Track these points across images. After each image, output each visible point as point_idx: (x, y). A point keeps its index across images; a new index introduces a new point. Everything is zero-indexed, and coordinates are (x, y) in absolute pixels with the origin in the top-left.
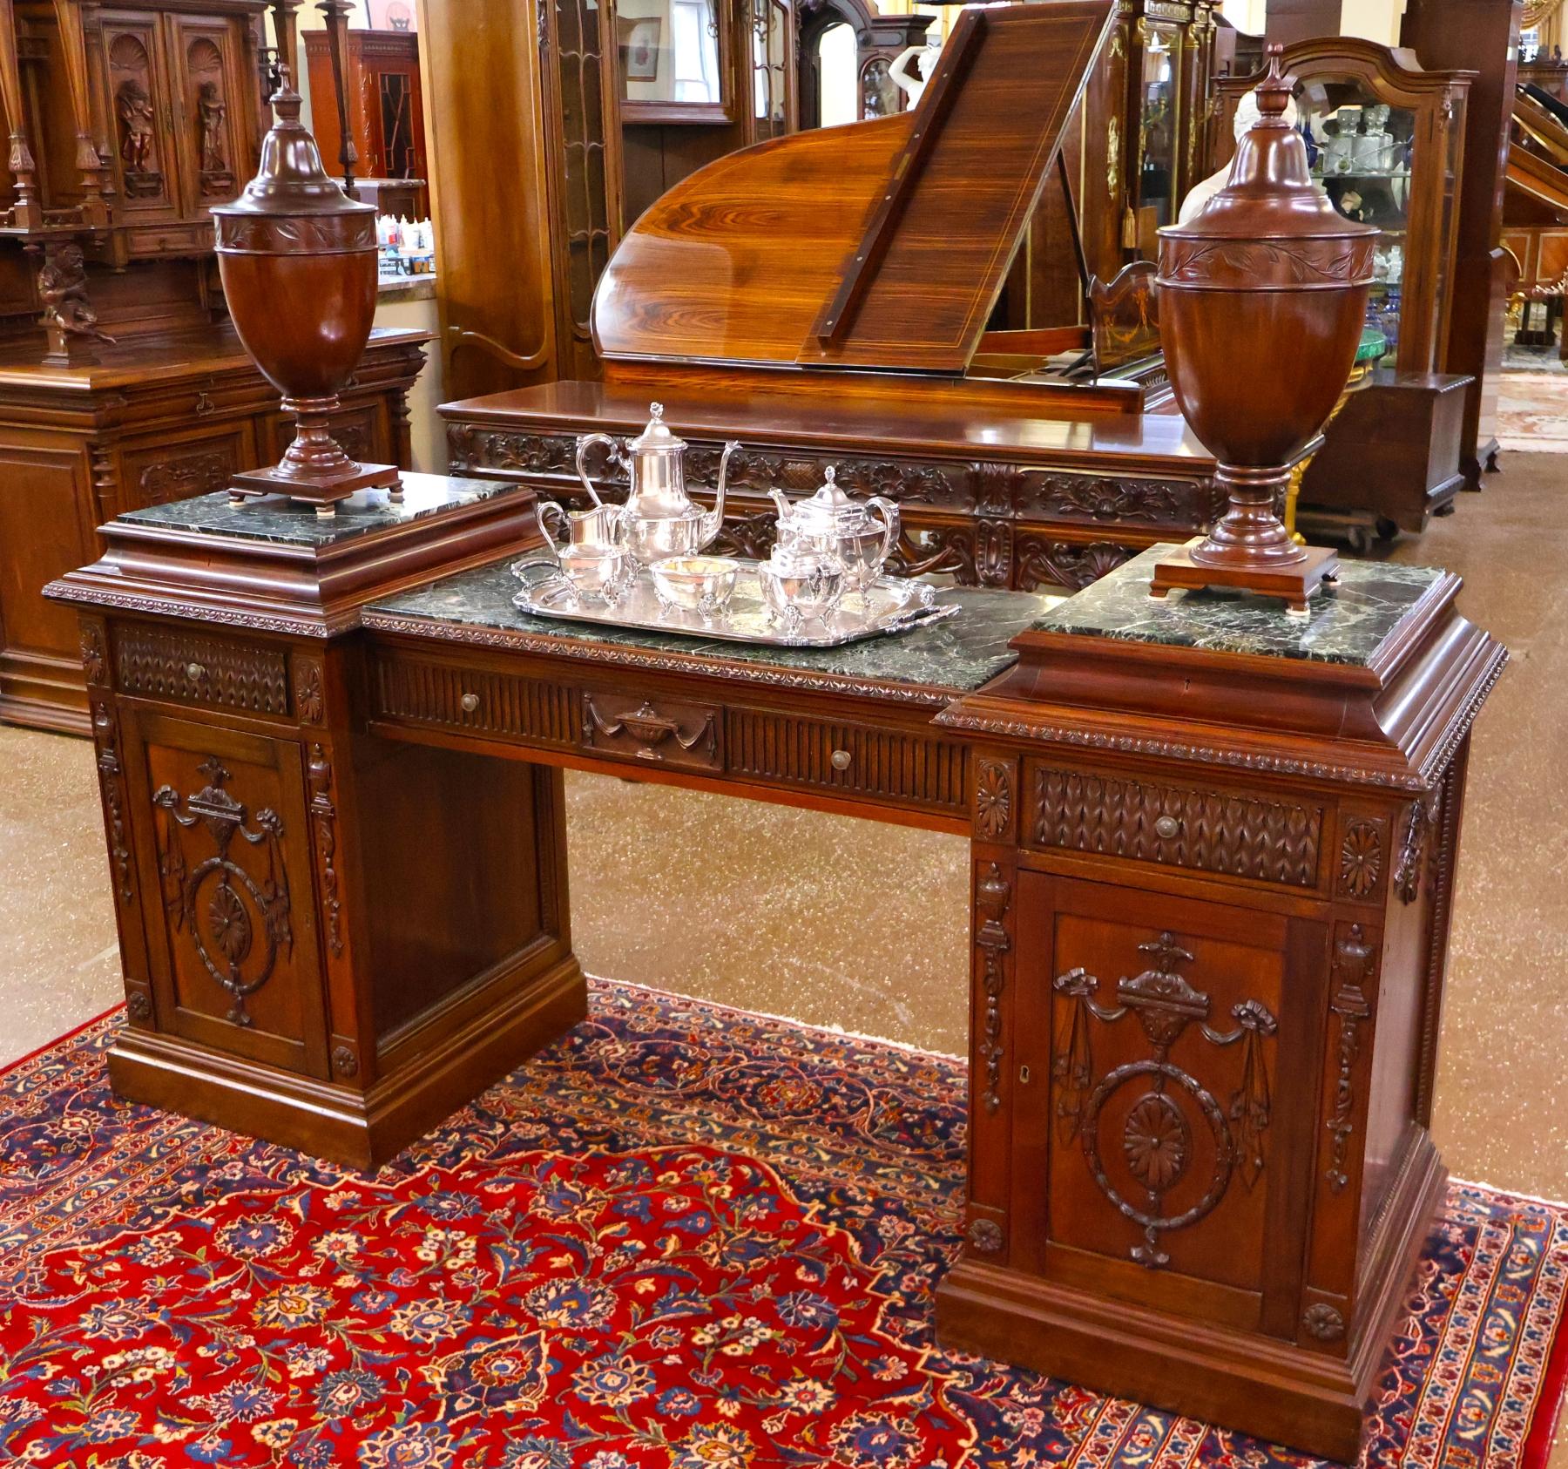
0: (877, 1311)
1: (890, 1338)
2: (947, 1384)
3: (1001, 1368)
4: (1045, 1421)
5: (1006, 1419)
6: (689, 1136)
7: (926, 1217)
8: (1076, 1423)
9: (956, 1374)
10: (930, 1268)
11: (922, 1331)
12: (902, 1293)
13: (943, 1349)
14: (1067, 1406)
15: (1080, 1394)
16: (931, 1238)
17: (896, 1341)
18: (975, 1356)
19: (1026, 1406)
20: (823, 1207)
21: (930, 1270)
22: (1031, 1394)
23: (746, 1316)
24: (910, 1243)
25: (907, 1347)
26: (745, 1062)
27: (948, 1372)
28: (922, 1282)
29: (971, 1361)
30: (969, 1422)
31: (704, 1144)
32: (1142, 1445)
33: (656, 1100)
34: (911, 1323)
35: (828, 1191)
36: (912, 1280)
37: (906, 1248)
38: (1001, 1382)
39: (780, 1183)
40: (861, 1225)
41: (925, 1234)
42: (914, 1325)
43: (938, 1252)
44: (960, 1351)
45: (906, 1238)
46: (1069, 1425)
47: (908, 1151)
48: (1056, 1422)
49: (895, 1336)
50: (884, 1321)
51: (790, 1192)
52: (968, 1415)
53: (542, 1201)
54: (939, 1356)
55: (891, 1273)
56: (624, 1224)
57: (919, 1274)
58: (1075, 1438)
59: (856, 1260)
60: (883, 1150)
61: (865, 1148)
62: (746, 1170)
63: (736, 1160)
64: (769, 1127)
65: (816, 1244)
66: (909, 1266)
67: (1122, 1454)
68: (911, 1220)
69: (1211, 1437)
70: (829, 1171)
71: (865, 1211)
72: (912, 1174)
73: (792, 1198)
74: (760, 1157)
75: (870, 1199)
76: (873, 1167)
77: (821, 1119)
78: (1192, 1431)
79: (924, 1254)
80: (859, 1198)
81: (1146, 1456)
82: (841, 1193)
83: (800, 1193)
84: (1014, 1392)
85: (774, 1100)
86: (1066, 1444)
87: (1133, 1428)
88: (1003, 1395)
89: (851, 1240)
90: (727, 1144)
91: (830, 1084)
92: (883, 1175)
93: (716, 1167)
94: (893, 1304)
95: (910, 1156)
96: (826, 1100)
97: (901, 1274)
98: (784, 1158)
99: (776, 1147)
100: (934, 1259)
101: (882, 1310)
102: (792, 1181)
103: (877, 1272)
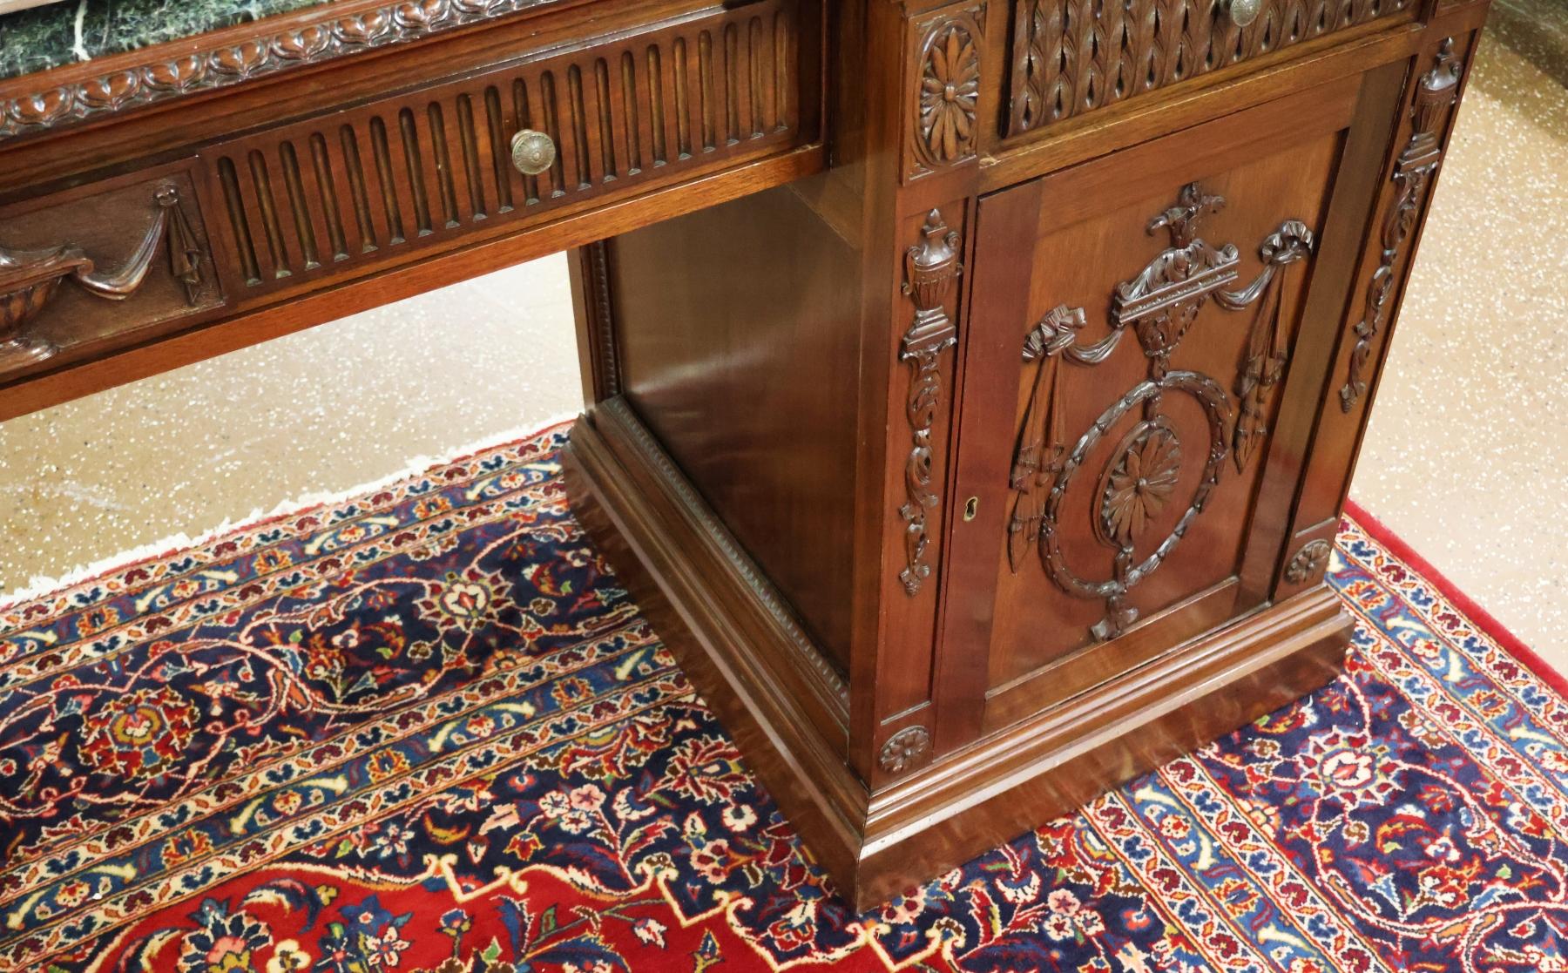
0: (740, 941)
1: (805, 960)
2: (947, 955)
3: (954, 877)
4: (1084, 900)
5: (1054, 936)
7: (585, 760)
8: (1107, 870)
9: (934, 933)
10: (696, 825)
11: (820, 913)
12: (722, 887)
13: (876, 916)
14: (1068, 858)
15: (1057, 832)
16: (635, 779)
17: (819, 957)
18: (912, 892)
19: (1042, 897)
20: (452, 858)
21: (701, 828)
22: (1023, 881)
24: (622, 811)
25: (841, 954)
27: (924, 942)
28: (717, 850)
29: (922, 897)
31: (141, 910)
32: (1181, 834)
34: (796, 917)
35: (418, 827)
36: (704, 860)
37: (632, 826)
38: (981, 896)
39: (343, 873)
40: (535, 841)
41: (619, 785)
42: (803, 913)
43: (672, 795)
44: (897, 901)
45: (607, 808)
46: (1104, 880)
47: (420, 690)
48: (1091, 889)
49: (805, 951)
50: (767, 943)
51: (375, 875)
54: (885, 929)
55: (673, 874)
57: (700, 846)
58: (1128, 888)
59: (608, 894)
60: (388, 713)
61: (365, 730)
62: (268, 896)
63: (229, 894)
64: (192, 806)
65: (529, 918)
66: (673, 844)
67: (1188, 862)
68: (576, 780)
69: (1208, 764)
70: (375, 799)
71: (505, 817)
72: (477, 716)
73: (394, 882)
74: (256, 860)
75: (486, 795)
76: (414, 748)
77: (243, 737)
78: (1189, 773)
79: (661, 812)
80: (472, 806)
81: (1205, 842)
82: (439, 817)
83: (391, 865)
84: (1009, 894)
85: (131, 758)
86: (1136, 904)
87: (1147, 823)
88: (1007, 909)
89: (557, 872)
90: (176, 883)
91: (168, 673)
92: (449, 748)
93: (219, 931)
94: (739, 912)
95: (433, 693)
96: (204, 702)
97: (682, 863)
98: (288, 834)
99: (251, 827)
100: (681, 808)
101: (741, 931)
102: (352, 860)
103: (654, 891)
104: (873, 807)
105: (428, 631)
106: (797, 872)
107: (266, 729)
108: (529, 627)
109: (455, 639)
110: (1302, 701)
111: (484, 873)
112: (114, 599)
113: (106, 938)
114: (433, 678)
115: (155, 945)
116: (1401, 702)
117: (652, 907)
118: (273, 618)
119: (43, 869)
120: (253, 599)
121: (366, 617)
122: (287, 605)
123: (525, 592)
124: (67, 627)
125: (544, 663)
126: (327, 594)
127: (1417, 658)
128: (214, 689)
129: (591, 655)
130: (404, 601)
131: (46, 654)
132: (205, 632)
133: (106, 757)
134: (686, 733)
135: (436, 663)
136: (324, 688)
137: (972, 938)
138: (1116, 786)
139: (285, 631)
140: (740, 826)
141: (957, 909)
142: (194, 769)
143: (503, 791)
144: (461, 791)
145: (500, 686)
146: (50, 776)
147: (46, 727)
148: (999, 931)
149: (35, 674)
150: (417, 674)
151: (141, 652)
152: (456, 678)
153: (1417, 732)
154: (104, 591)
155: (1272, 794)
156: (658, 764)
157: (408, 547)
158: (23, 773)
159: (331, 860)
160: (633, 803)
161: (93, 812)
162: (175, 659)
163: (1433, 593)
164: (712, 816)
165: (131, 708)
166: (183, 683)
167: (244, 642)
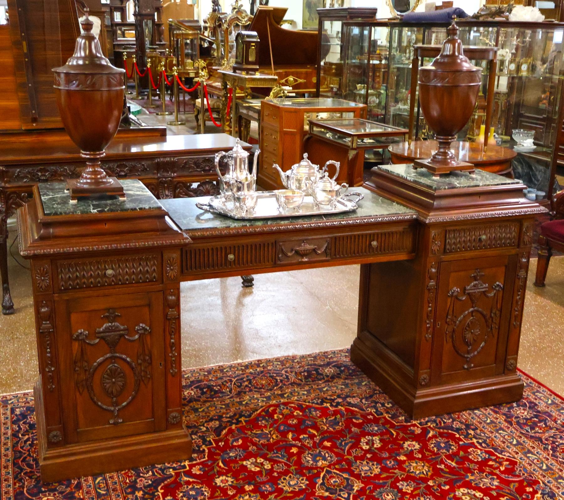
2: (432, 427)
3: (434, 417)
4: (461, 424)
5: (454, 427)
6: (260, 404)
7: (356, 395)
9: (429, 424)
11: (405, 419)
12: (386, 413)
13: (417, 420)
14: (458, 418)
15: (456, 415)
17: (405, 424)
19: (452, 422)
20: (329, 404)
21: (380, 405)
22: (449, 420)
23: (365, 437)
25: (409, 424)
26: (234, 380)
27: (426, 424)
28: (384, 409)
29: (427, 419)
30: (450, 431)
31: (268, 404)
32: (484, 418)
33: (232, 400)
34: (400, 418)
35: (322, 400)
36: (381, 410)
37: (366, 404)
38: (439, 420)
39: (307, 404)
40: (346, 404)
41: (363, 398)
42: (402, 418)
43: (374, 401)
44: (421, 418)
45: (361, 401)
46: (466, 422)
47: (320, 382)
48: (463, 423)
49: (402, 423)
50: (394, 421)
51: (314, 405)
52: (448, 429)
53: (257, 440)
54: (419, 422)
55: (375, 411)
56: (290, 433)
57: (380, 408)
59: (361, 412)
60: (314, 385)
61: (310, 386)
62: (293, 405)
63: (285, 404)
64: (276, 392)
65: (345, 413)
66: (375, 407)
67: (485, 422)
68: (354, 397)
69: (491, 409)
70: (313, 395)
71: (340, 400)
72: (333, 387)
73: (317, 406)
74: (289, 401)
75: (335, 397)
76: (321, 390)
77: (285, 385)
78: (486, 410)
79: (372, 402)
80: (333, 398)
81: (489, 419)
82: (326, 399)
83: (317, 404)
84: (445, 421)
85: (263, 385)
86: (473, 425)
87: (476, 415)
88: (444, 423)
89: (351, 408)
90: (274, 402)
91: (268, 375)
92: (327, 390)
93: (283, 408)
94: (389, 417)
95: (323, 383)
96: (277, 380)
97: (377, 410)
98: (296, 398)
99: (288, 396)
100: (376, 403)
101: (389, 419)
102: (309, 402)
103: (371, 412)
104: (418, 392)
105: (322, 375)
106: (400, 413)
107: (289, 384)
108: (343, 376)
109: (327, 376)
110: (514, 402)
111: (336, 406)
112: (255, 364)
113: (262, 407)
114: (323, 381)
115: (272, 408)
116: (536, 405)
117: (371, 414)
118: (289, 370)
119: (248, 397)
120: (284, 367)
121: (308, 371)
122: (291, 368)
123: (342, 371)
124: (247, 367)
125: (346, 381)
126: (299, 367)
127: (541, 400)
128: (278, 378)
129: (356, 381)
130: (316, 370)
131: (242, 370)
132: (274, 370)
133: (258, 385)
134: (377, 393)
135: (324, 379)
136: (301, 380)
137: (437, 424)
138: (470, 409)
139: (292, 372)
140: (388, 406)
141: (435, 421)
142: (275, 388)
143: (339, 396)
144: (331, 396)
145: (337, 383)
146: (247, 386)
147: (245, 380)
148: (443, 425)
149: (241, 372)
150: (320, 380)
151: (262, 372)
152: (328, 381)
153: (539, 409)
154: (253, 363)
155: (504, 414)
156: (371, 396)
157: (316, 363)
158: (241, 385)
159: (305, 402)
160: (366, 401)
161: (256, 391)
162: (270, 373)
163: (547, 390)
164: (383, 405)
165: (262, 379)
166: (272, 377)
167: (283, 372)
